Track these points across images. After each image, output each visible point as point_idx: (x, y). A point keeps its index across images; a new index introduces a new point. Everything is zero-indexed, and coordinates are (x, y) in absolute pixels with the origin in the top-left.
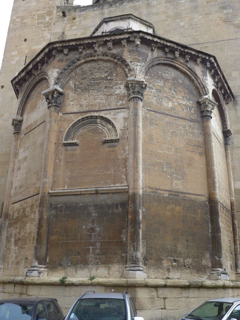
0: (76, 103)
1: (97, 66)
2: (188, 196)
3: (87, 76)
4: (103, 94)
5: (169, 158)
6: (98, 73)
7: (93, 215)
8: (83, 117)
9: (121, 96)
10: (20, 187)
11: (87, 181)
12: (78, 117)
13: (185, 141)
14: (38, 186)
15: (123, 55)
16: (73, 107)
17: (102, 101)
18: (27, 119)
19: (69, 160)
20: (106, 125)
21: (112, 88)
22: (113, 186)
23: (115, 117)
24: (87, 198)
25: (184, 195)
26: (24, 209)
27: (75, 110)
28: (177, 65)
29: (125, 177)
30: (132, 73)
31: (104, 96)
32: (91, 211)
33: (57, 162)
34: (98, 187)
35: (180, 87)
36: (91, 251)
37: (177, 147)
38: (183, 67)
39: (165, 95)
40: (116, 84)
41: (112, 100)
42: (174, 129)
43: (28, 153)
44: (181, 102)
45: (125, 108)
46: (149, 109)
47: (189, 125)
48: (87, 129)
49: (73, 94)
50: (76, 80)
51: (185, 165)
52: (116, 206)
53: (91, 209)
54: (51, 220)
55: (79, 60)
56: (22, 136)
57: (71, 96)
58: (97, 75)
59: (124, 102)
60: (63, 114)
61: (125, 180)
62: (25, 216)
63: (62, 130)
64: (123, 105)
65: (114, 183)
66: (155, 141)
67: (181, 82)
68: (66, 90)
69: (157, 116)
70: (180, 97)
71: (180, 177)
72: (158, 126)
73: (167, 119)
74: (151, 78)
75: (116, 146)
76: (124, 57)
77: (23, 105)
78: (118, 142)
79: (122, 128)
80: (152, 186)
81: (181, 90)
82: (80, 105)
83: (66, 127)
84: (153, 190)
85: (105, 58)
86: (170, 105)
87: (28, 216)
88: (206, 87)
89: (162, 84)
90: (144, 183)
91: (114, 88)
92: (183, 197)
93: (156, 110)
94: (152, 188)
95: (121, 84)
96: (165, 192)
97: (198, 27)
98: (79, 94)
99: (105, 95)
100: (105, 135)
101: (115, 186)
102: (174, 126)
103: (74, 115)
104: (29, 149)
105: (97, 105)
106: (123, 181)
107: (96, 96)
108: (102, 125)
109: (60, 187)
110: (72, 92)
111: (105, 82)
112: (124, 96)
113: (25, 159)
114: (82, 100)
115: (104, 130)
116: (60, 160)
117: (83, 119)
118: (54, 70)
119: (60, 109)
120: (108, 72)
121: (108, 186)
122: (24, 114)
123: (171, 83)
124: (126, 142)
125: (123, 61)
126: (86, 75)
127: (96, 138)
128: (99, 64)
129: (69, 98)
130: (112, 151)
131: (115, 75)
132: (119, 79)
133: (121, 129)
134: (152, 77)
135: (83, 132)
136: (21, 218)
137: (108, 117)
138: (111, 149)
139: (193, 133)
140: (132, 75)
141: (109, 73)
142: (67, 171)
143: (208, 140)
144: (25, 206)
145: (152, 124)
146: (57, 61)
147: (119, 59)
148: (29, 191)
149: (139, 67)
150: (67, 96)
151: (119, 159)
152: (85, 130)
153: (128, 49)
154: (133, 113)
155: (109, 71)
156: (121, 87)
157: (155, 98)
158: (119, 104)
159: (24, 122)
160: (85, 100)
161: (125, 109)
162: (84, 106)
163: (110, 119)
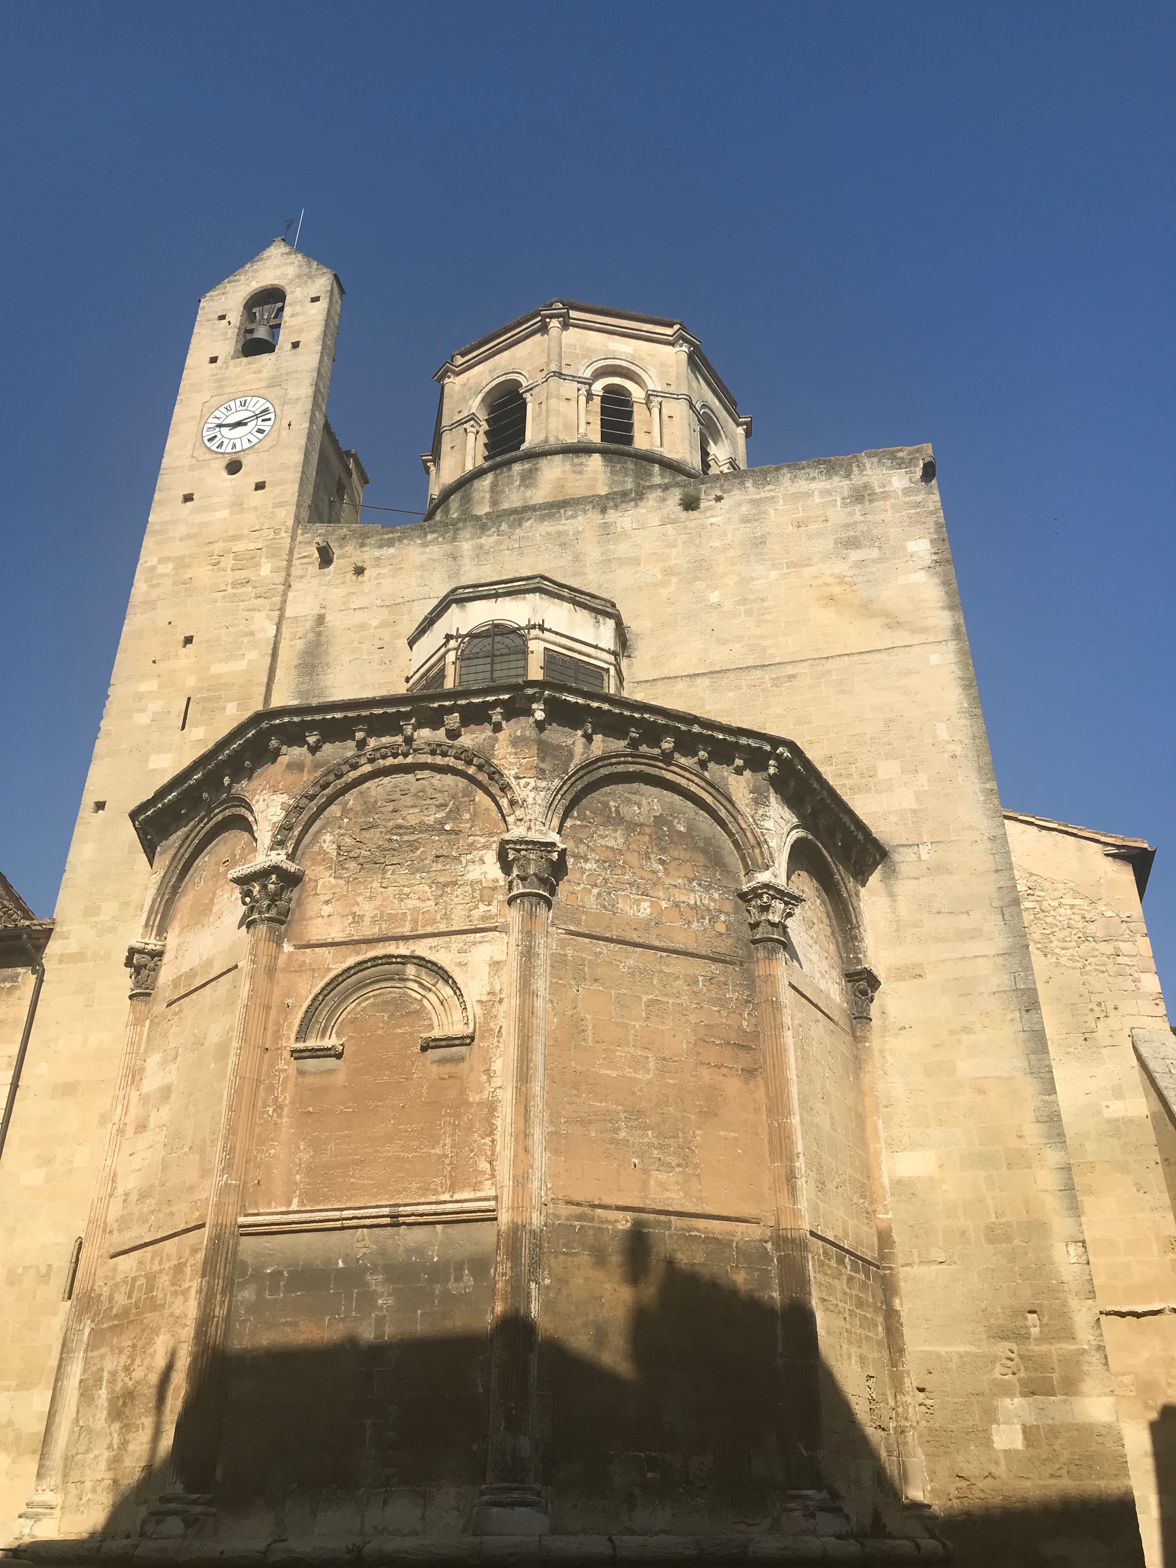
0: (340, 910)
1: (415, 786)
2: (701, 1223)
3: (379, 818)
4: (429, 881)
5: (639, 1094)
6: (417, 810)
7: (380, 1302)
8: (360, 958)
9: (484, 888)
10: (144, 1195)
11: (365, 1182)
12: (345, 957)
13: (694, 1031)
14: (203, 1196)
15: (493, 754)
16: (330, 924)
17: (423, 905)
18: (179, 948)
19: (310, 1109)
20: (434, 985)
21: (457, 859)
22: (449, 1199)
23: (463, 958)
24: (363, 1240)
25: (689, 1223)
26: (151, 1278)
27: (336, 934)
28: (669, 776)
29: (488, 1166)
30: (519, 813)
31: (431, 887)
32: (373, 1287)
33: (270, 1113)
34: (400, 1202)
35: (680, 847)
36: (369, 1432)
37: (667, 1054)
38: (688, 779)
39: (627, 877)
40: (472, 847)
41: (455, 900)
42: (657, 992)
43: (174, 1073)
44: (681, 896)
45: (495, 929)
46: (572, 928)
47: (709, 974)
48: (372, 1000)
49: (331, 879)
50: (342, 831)
51: (693, 1117)
52: (455, 1269)
53: (375, 1281)
54: (237, 1324)
55: (355, 767)
56: (159, 1007)
57: (324, 885)
58: (413, 818)
59: (494, 909)
60: (297, 947)
61: (487, 1176)
62: (154, 1306)
63: (289, 1001)
64: (491, 917)
65: (452, 1189)
66: (590, 1039)
67: (682, 829)
68: (309, 864)
69: (598, 950)
70: (680, 881)
71: (674, 1160)
72: (602, 984)
73: (634, 958)
74: (584, 823)
75: (463, 1059)
76: (496, 762)
77: (167, 897)
78: (469, 1044)
79: (485, 998)
80: (577, 1198)
81: (683, 855)
82: (354, 918)
83: (303, 992)
84: (578, 1210)
85: (439, 760)
86: (645, 909)
87: (163, 1306)
88: (766, 842)
89: (621, 841)
90: (549, 1186)
91: (464, 862)
92: (683, 1229)
93: (597, 931)
94: (578, 1204)
95: (486, 847)
96: (620, 1215)
97: (767, 608)
98: (351, 879)
99: (433, 883)
100: (430, 1019)
101: (457, 1197)
102: (655, 981)
103: (332, 949)
104: (179, 1058)
105: (409, 918)
106: (480, 1182)
107: (404, 886)
108: (421, 985)
109: (273, 1204)
110: (328, 873)
111: (437, 838)
112: (494, 889)
113: (166, 1092)
114: (360, 899)
115: (425, 1002)
116: (279, 1108)
117: (360, 966)
118: (274, 797)
119: (286, 930)
120: (445, 805)
121: (433, 1199)
122: (169, 931)
123: (650, 836)
124: (496, 1044)
125: (494, 773)
126: (376, 816)
127: (400, 1031)
128: (417, 780)
129: (318, 892)
130: (451, 1077)
131: (467, 816)
132: (481, 830)
133: (480, 1002)
134: (584, 819)
135: (359, 1009)
136: (137, 1314)
137: (442, 958)
138: (448, 1068)
139: (721, 1002)
140: (521, 820)
141: (451, 811)
142: (302, 1147)
143: (770, 1023)
144: (156, 1267)
145: (580, 979)
146: (284, 767)
147: (480, 768)
148: (172, 1214)
149: (543, 794)
150: (312, 884)
151: (471, 1104)
152: (367, 1002)
153: (510, 735)
154: (520, 948)
155: (451, 803)
156: (485, 859)
157: (595, 891)
158: (476, 913)
159: (166, 958)
160: (370, 898)
161: (496, 933)
162: (367, 920)
163: (447, 968)
